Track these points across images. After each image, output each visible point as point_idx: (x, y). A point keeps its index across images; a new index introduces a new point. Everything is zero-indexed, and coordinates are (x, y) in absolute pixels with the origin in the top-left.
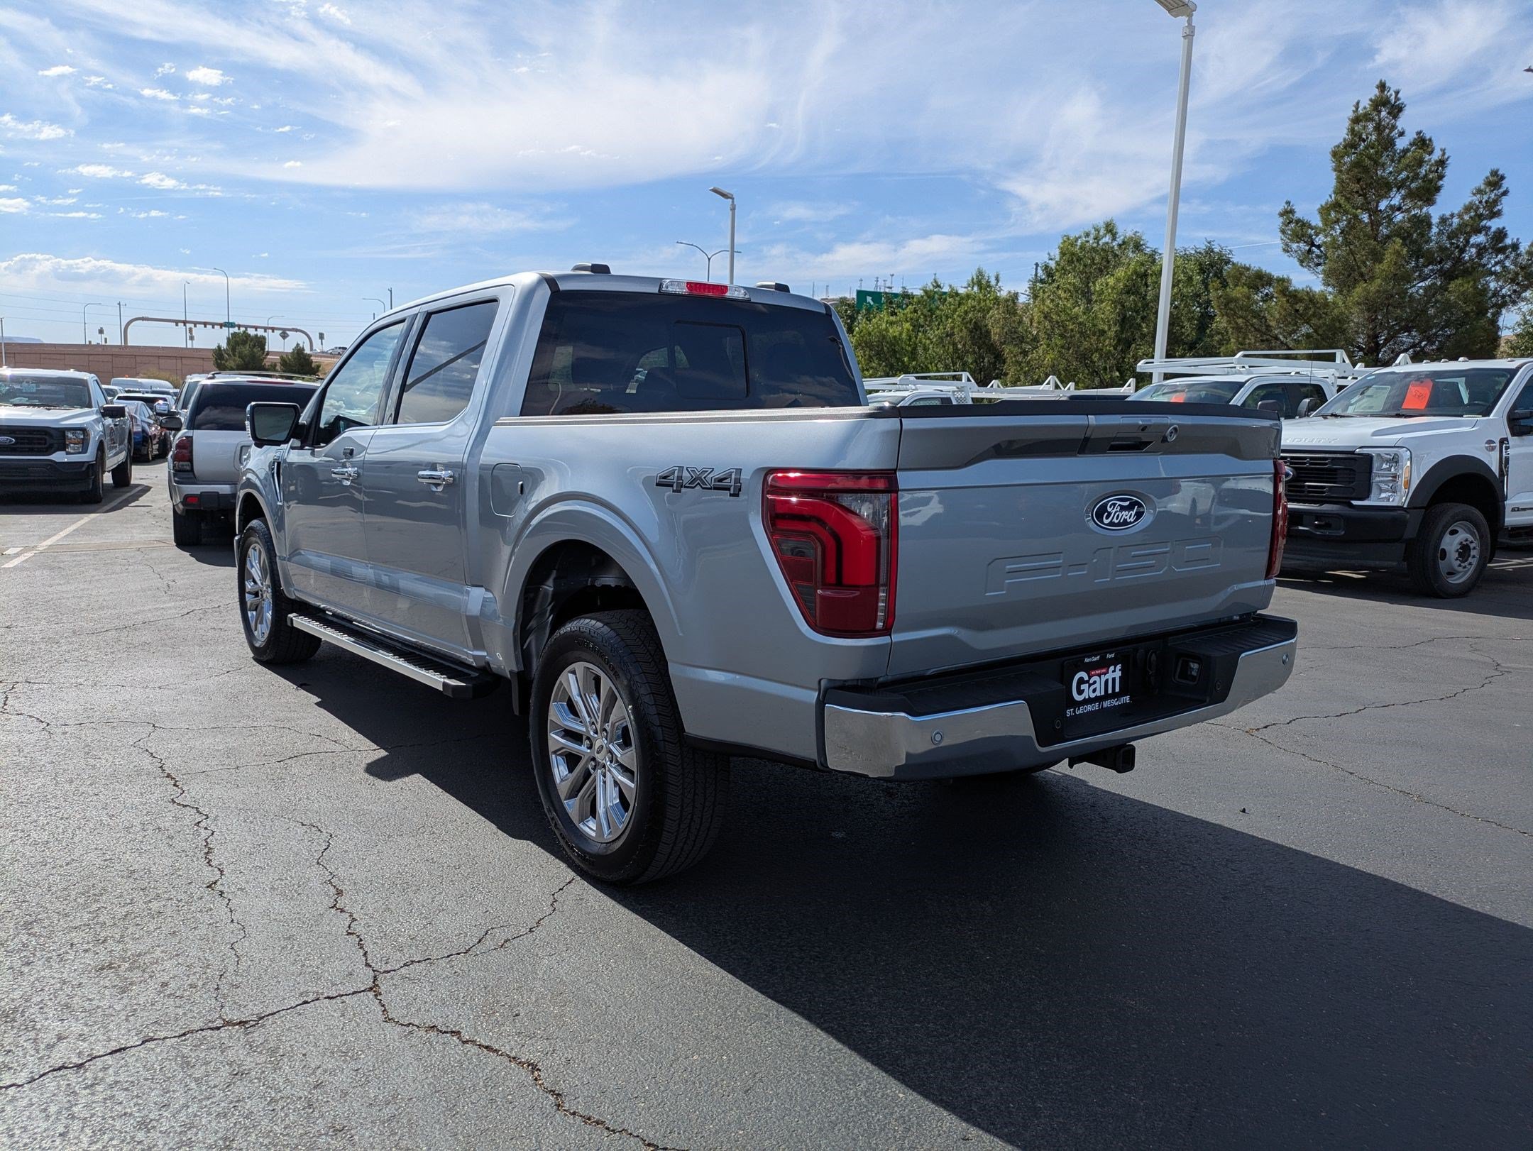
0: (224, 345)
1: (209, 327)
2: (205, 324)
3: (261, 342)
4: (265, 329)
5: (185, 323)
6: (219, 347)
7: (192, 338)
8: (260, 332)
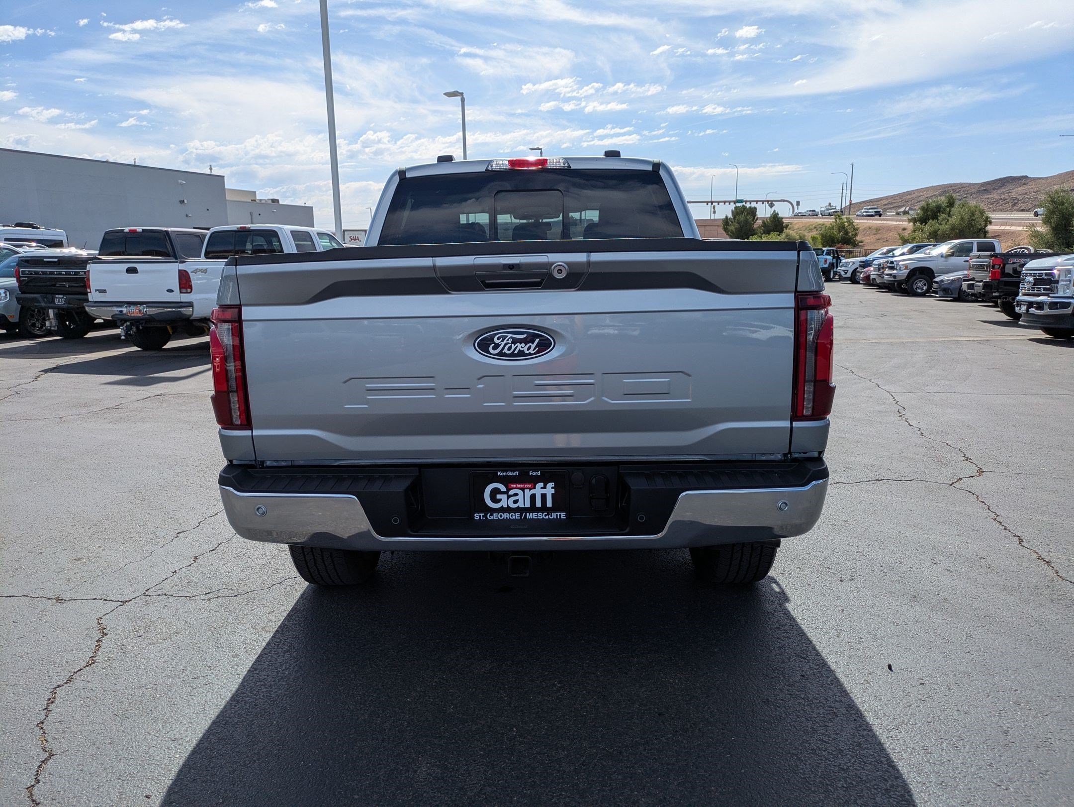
0: (730, 216)
1: (727, 204)
2: (725, 202)
3: (753, 211)
4: (757, 202)
5: (712, 202)
6: (726, 217)
7: (714, 212)
8: (753, 205)
